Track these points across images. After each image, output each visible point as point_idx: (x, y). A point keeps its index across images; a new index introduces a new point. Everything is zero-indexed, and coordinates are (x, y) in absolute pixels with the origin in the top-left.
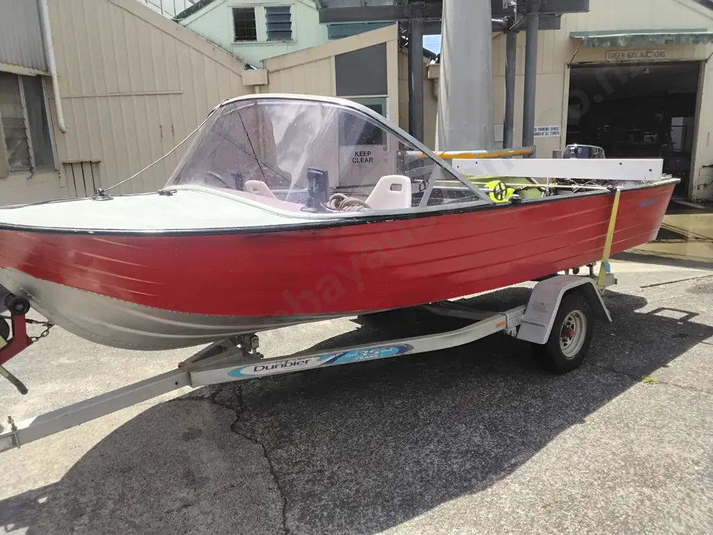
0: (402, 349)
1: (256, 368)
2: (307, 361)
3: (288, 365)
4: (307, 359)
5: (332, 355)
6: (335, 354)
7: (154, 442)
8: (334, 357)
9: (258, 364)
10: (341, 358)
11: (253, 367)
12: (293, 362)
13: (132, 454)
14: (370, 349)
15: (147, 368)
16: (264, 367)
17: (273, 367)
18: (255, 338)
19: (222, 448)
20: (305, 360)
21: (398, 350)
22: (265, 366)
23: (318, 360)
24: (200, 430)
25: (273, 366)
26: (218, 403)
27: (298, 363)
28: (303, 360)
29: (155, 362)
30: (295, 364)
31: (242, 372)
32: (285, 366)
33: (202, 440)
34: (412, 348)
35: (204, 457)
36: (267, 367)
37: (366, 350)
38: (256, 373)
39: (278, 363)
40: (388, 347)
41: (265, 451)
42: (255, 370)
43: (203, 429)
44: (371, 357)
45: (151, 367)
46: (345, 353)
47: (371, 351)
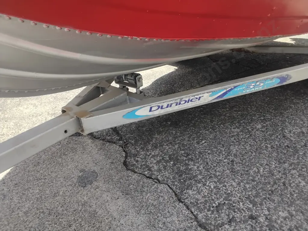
0: (283, 79)
1: (151, 108)
2: (200, 98)
3: (182, 103)
4: (200, 96)
5: (223, 89)
6: (226, 89)
7: (47, 192)
8: (225, 91)
9: (153, 104)
10: (231, 92)
11: (149, 108)
12: (187, 99)
13: (26, 213)
14: (257, 82)
15: (21, 108)
16: (159, 107)
17: (167, 107)
18: (139, 77)
19: (126, 193)
20: (198, 97)
21: (279, 81)
22: (161, 105)
23: (210, 96)
24: (94, 172)
25: (168, 105)
26: (98, 138)
27: (191, 101)
28: (196, 97)
29: (27, 102)
30: (188, 102)
31: (138, 113)
32: (180, 104)
33: (100, 183)
34: (291, 78)
35: (113, 208)
36: (162, 106)
37: (253, 82)
38: (151, 113)
39: (173, 102)
40: (272, 79)
41: (176, 194)
42: (150, 111)
43: (97, 169)
44: (257, 89)
45: (25, 107)
46: (235, 87)
47: (258, 83)
